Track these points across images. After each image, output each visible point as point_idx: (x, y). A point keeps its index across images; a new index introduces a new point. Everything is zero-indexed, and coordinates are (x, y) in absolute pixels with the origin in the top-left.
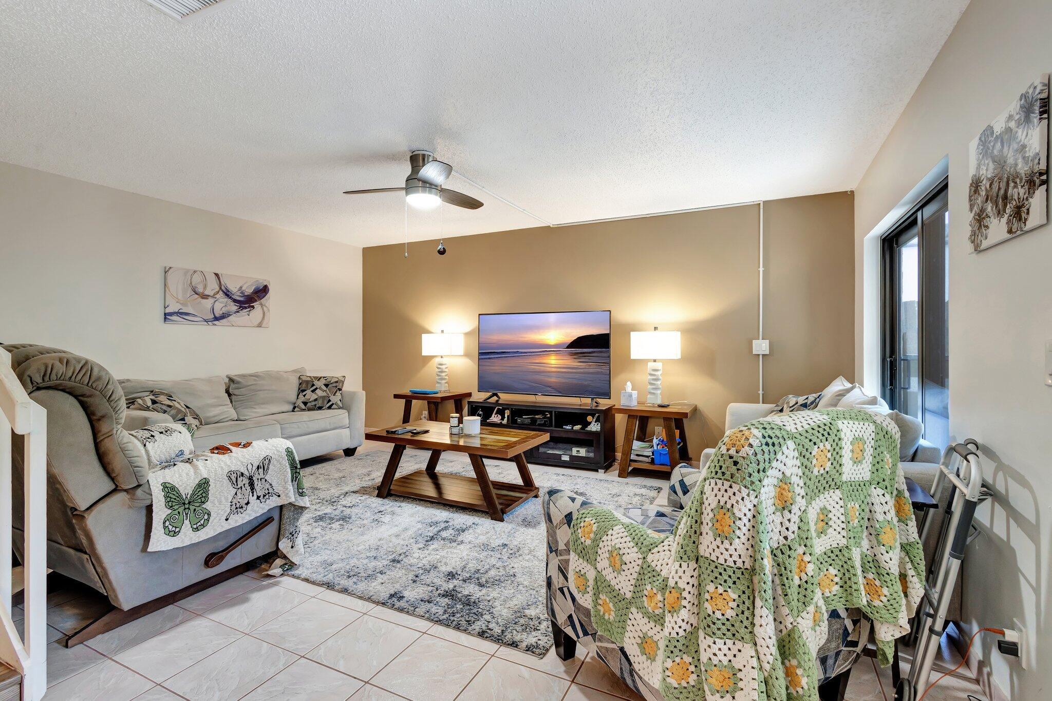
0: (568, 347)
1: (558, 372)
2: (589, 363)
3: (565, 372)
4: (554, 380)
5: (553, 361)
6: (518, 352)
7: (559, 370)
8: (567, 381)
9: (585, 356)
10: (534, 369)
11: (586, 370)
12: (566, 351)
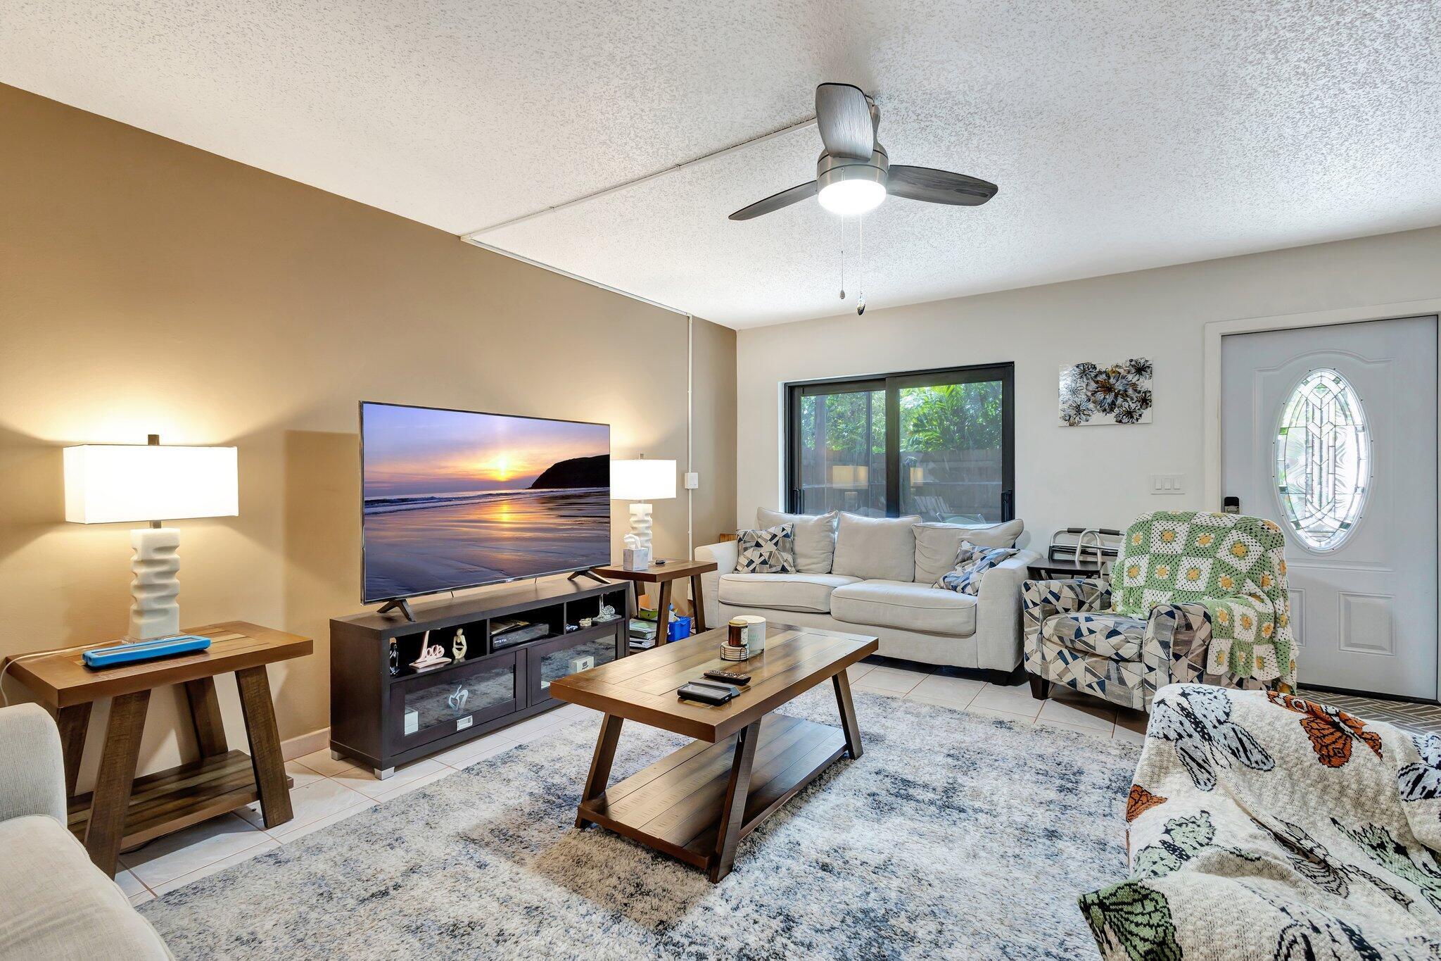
0: (536, 486)
1: (517, 539)
2: (580, 519)
3: (531, 539)
4: (510, 557)
5: (505, 516)
6: (432, 498)
7: (518, 534)
8: (536, 557)
9: (571, 504)
10: (466, 533)
11: (574, 534)
12: (531, 493)
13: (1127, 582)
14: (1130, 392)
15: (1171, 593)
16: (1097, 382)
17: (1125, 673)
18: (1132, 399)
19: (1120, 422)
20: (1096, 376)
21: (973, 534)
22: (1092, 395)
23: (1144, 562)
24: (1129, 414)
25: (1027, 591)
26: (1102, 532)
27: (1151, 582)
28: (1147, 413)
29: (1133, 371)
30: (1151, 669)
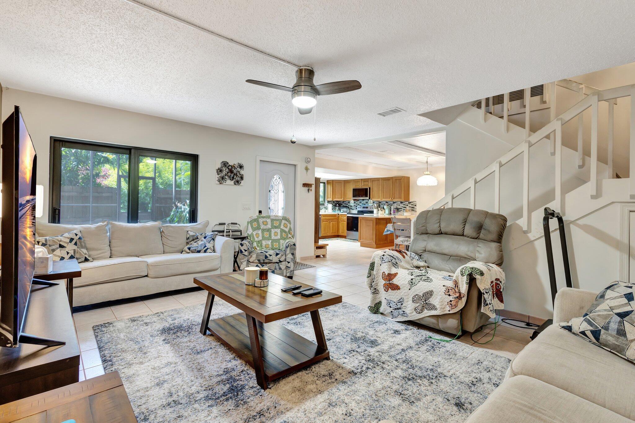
13: (256, 239)
14: (238, 174)
15: (271, 241)
16: (228, 169)
17: (281, 266)
18: (238, 177)
19: (235, 184)
20: (228, 167)
21: (191, 228)
22: (227, 173)
23: (260, 232)
24: (238, 182)
25: (242, 246)
26: (232, 224)
27: (264, 238)
28: (242, 182)
29: (239, 167)
30: (289, 262)
